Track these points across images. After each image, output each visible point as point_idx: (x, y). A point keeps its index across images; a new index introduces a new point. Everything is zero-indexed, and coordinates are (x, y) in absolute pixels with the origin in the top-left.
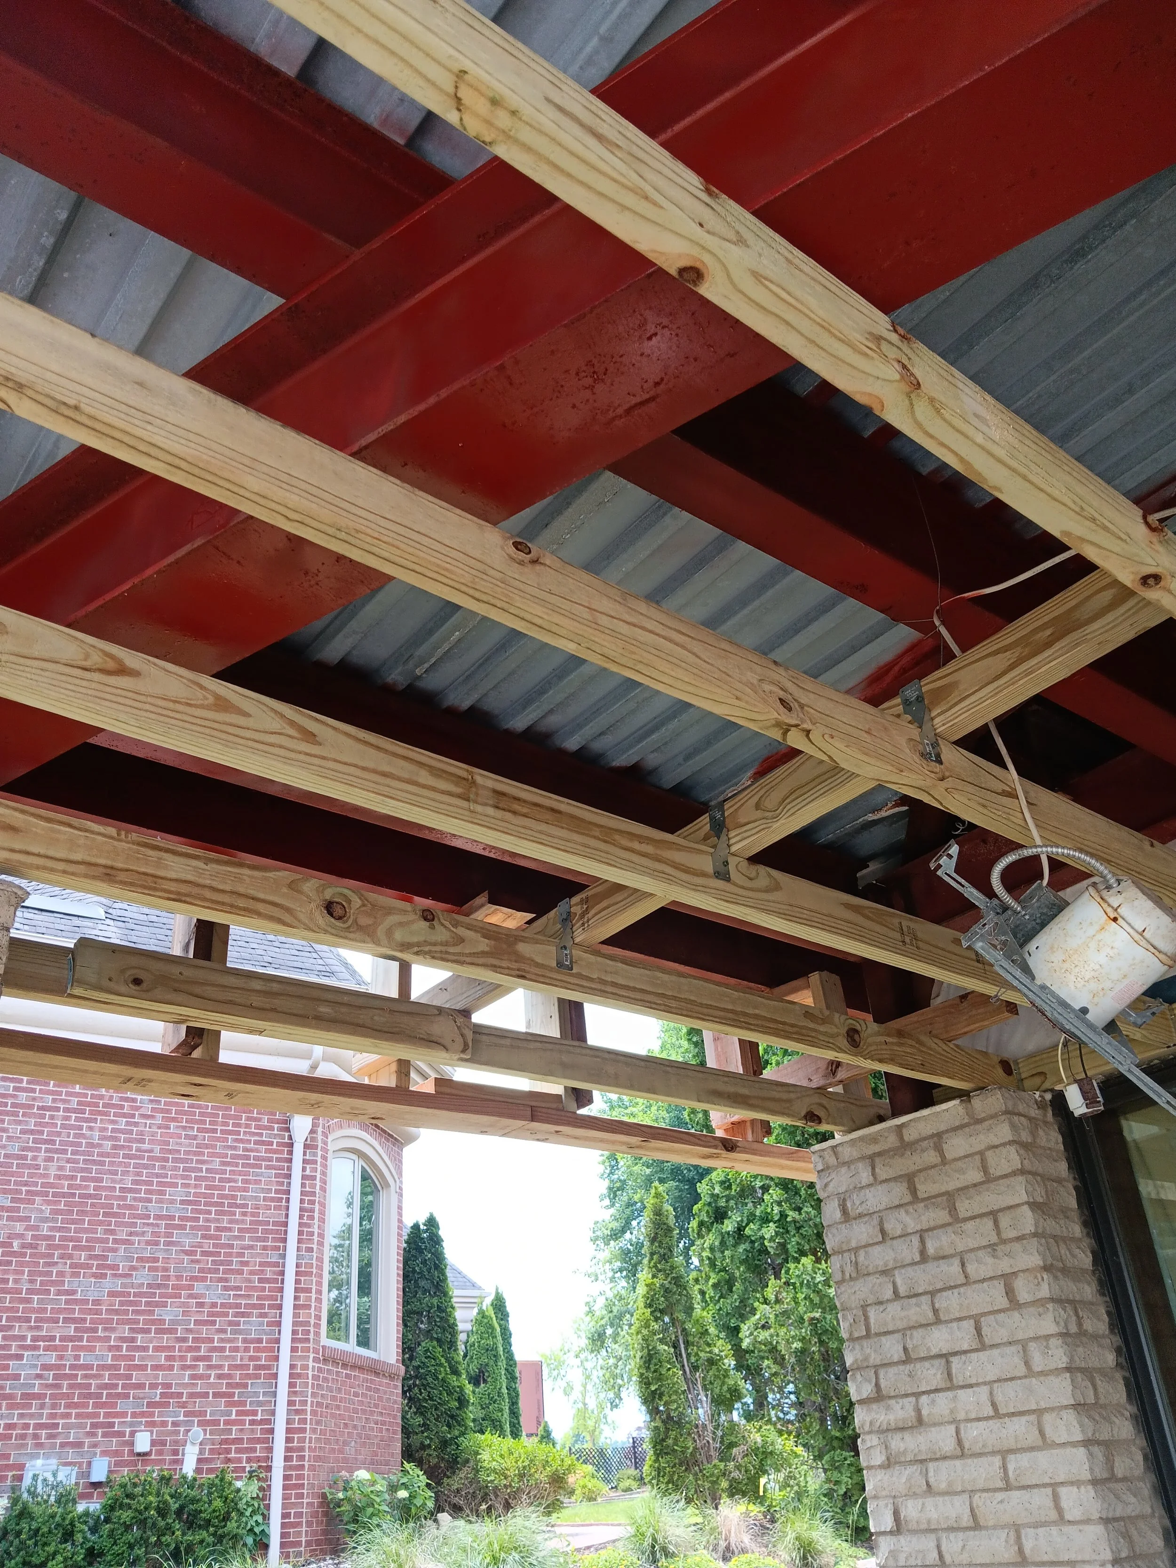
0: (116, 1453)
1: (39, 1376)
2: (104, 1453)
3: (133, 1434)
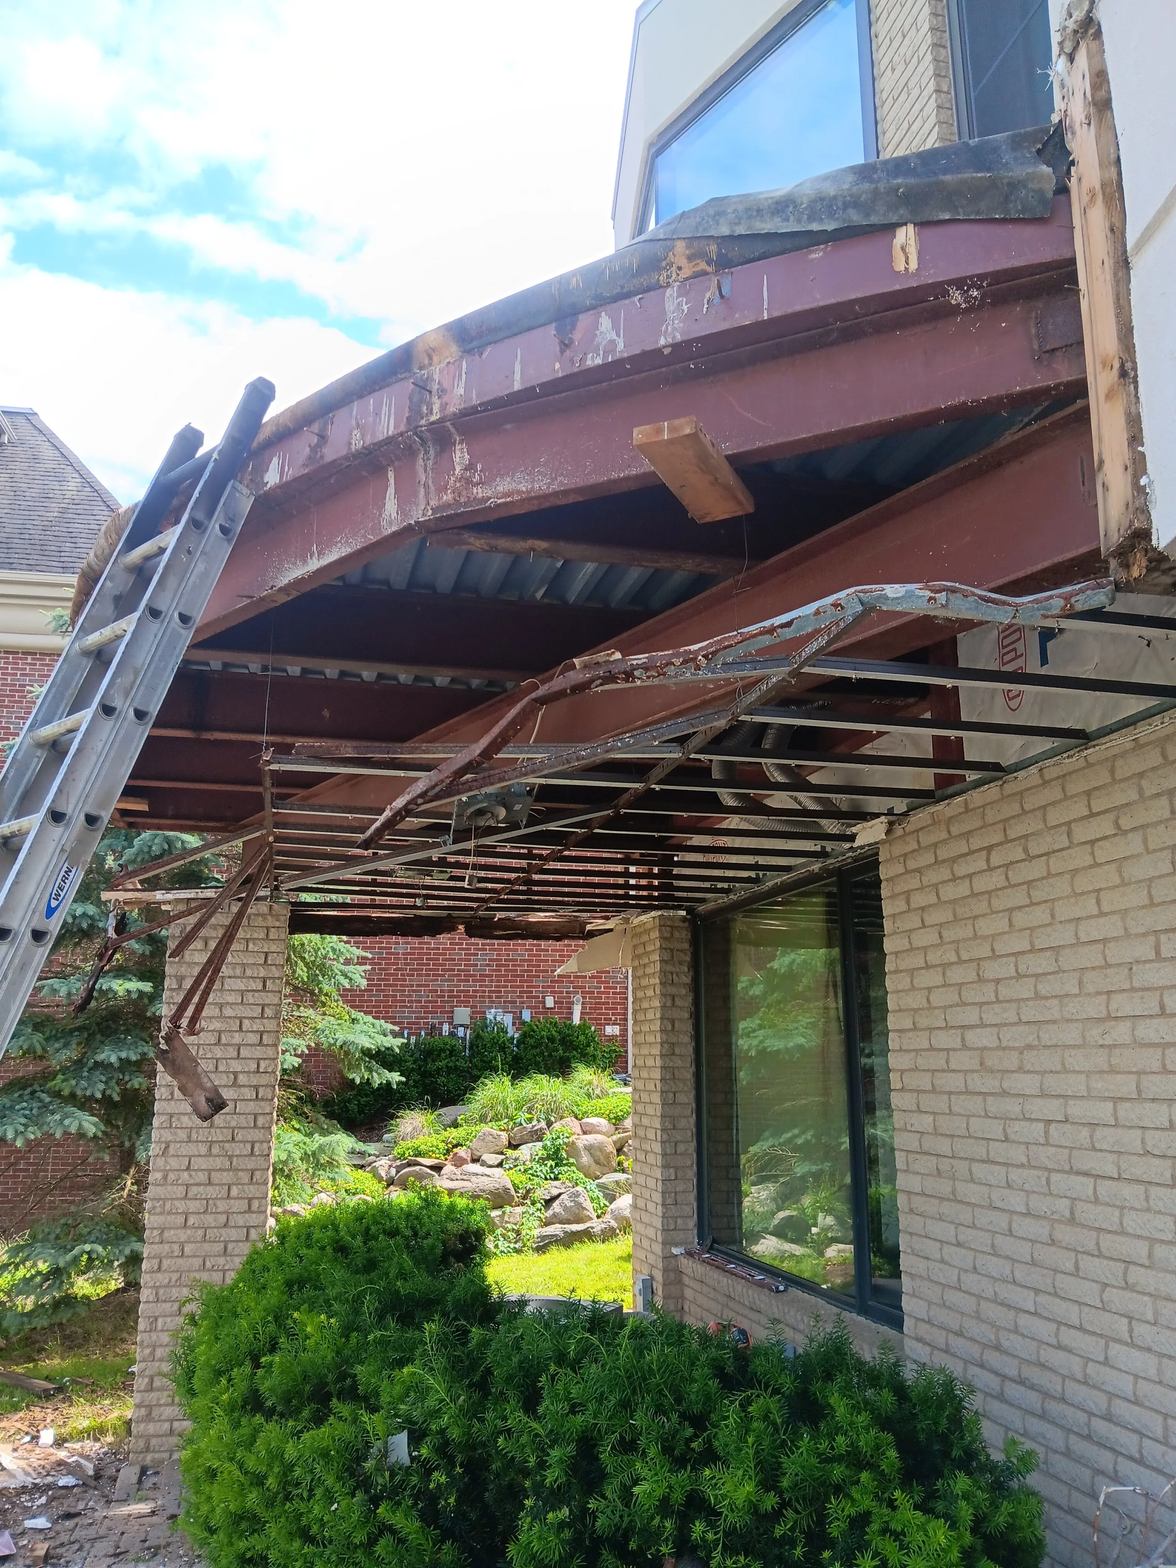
0: (535, 1007)
1: (488, 965)
2: (528, 1007)
3: (544, 997)
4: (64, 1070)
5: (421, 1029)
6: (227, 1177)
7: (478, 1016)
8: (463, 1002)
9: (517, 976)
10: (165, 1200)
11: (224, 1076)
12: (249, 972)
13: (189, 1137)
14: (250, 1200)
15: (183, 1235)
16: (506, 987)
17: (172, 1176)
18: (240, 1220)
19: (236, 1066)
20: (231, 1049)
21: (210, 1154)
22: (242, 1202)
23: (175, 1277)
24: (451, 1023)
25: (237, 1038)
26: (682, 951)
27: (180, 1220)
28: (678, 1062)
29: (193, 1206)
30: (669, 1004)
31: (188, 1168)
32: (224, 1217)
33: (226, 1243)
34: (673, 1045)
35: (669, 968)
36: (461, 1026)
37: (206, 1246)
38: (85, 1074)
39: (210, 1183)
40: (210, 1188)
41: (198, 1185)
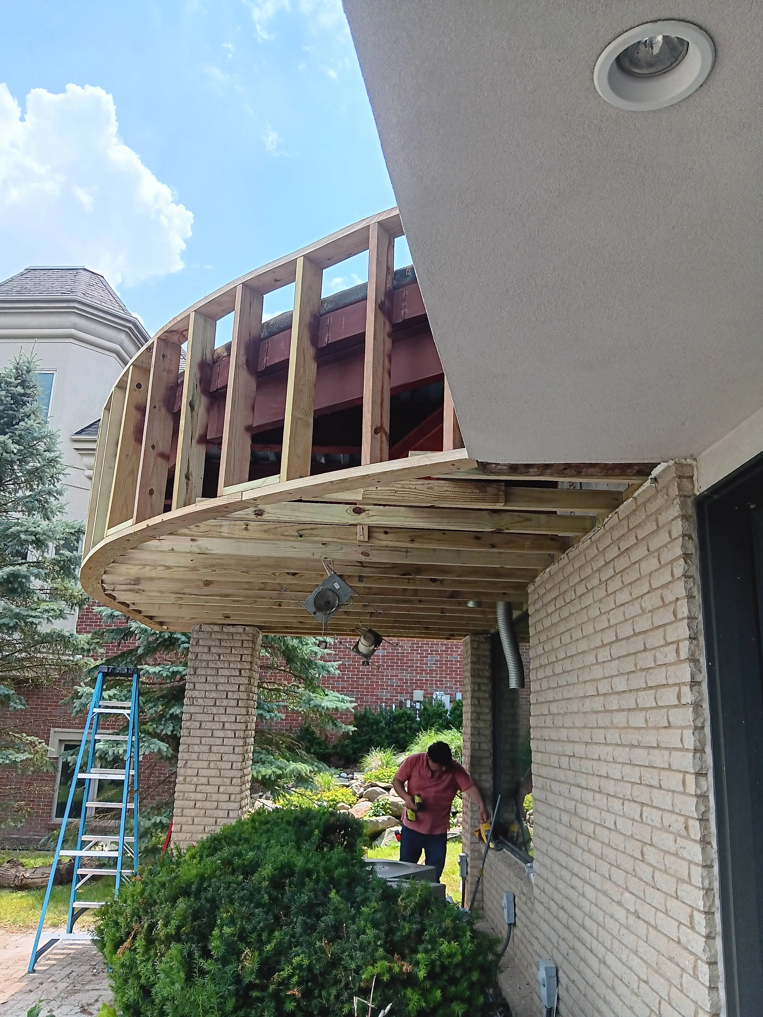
1: (434, 664)
2: (460, 691)
4: (153, 720)
5: (393, 703)
6: (218, 781)
7: (428, 696)
8: (418, 687)
9: (453, 671)
10: (184, 792)
11: (218, 724)
12: (232, 666)
13: (198, 757)
14: (230, 795)
15: (193, 812)
16: (446, 678)
17: (188, 779)
18: (224, 805)
19: (224, 718)
20: (221, 708)
21: (209, 768)
22: (225, 795)
23: (189, 835)
24: (411, 700)
25: (225, 703)
26: (485, 656)
27: (192, 803)
28: (482, 725)
29: (199, 796)
30: (476, 688)
31: (197, 775)
32: (216, 803)
33: (216, 818)
34: (479, 714)
35: (477, 666)
36: (418, 702)
37: (206, 819)
38: (163, 722)
39: (208, 784)
40: (208, 787)
41: (202, 784)
